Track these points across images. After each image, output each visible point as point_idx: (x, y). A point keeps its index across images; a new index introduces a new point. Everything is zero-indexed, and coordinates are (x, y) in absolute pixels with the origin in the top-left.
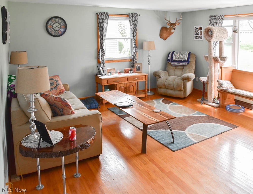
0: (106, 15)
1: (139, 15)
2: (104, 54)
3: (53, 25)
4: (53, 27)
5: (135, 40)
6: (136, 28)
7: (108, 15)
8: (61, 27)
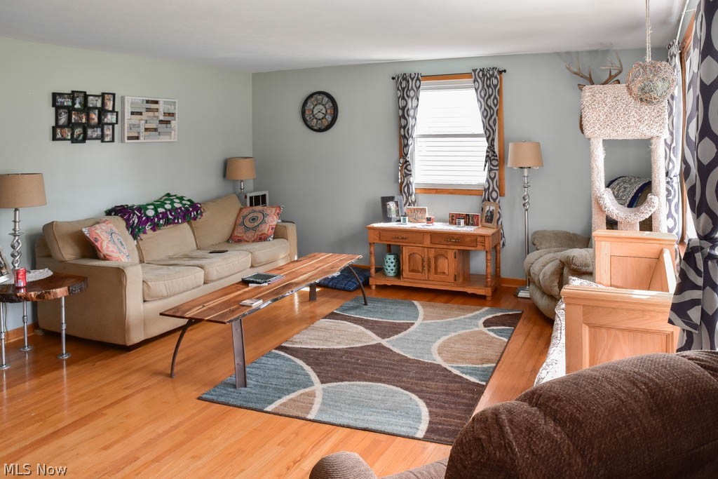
0: (412, 79)
1: (505, 71)
2: (409, 173)
3: (314, 108)
4: (313, 112)
5: (490, 139)
6: (490, 107)
7: (418, 79)
8: (326, 112)
